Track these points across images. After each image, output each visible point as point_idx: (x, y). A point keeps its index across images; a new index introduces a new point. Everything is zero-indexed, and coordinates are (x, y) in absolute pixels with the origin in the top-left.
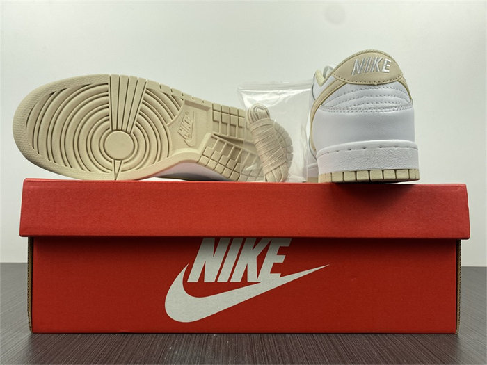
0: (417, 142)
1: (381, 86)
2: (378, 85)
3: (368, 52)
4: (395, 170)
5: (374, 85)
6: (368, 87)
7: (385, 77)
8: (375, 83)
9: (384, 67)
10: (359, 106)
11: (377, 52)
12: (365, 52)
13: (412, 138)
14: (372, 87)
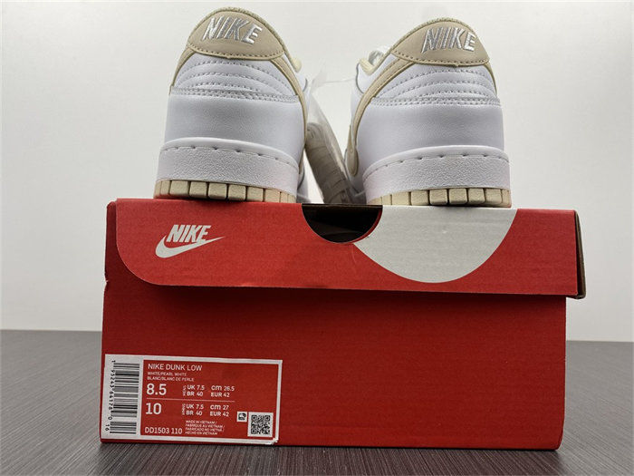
0: (507, 151)
1: (465, 69)
2: (460, 66)
3: (445, 20)
4: (485, 189)
5: (453, 66)
6: (447, 69)
7: (470, 57)
8: (456, 64)
9: (467, 44)
10: (433, 96)
11: (457, 22)
12: (441, 21)
13: (501, 145)
14: (452, 69)
